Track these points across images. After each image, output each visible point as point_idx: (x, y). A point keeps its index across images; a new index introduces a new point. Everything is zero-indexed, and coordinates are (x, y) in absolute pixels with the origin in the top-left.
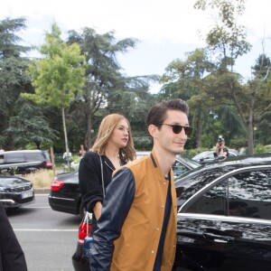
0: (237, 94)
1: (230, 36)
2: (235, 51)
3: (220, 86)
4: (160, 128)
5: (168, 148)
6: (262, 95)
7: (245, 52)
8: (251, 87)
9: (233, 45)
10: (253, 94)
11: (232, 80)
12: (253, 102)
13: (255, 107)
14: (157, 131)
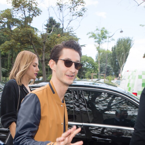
0: (35, 42)
1: (28, 3)
2: (32, 13)
3: (23, 36)
4: (56, 63)
5: (61, 79)
6: (50, 44)
7: (38, 15)
8: (43, 38)
9: (30, 10)
10: (44, 43)
11: (30, 32)
12: (45, 48)
13: (46, 51)
14: (55, 65)
